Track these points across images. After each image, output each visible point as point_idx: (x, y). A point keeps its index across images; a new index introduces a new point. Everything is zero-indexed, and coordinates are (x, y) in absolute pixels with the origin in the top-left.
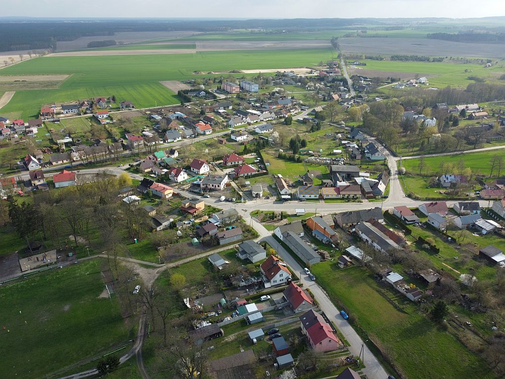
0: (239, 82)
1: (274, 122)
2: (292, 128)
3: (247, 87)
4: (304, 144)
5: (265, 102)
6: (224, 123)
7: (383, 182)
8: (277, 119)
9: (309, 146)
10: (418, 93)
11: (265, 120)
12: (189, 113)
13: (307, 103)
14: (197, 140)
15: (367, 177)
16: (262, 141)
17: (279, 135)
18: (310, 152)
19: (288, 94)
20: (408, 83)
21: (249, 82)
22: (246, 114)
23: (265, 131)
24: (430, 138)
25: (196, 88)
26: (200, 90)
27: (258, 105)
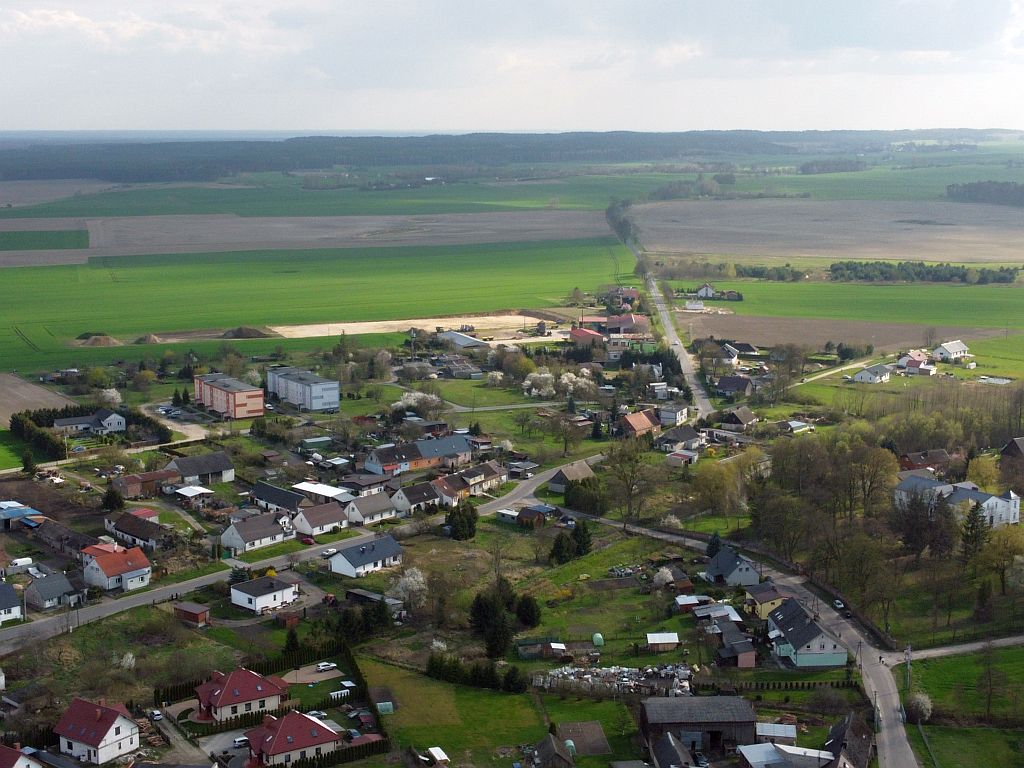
0: (262, 372)
1: (405, 527)
2: (476, 552)
3: (292, 391)
4: (528, 614)
5: (365, 450)
6: (203, 541)
8: (418, 514)
9: (550, 619)
10: (942, 399)
11: (367, 521)
12: (56, 504)
13: (531, 449)
14: (88, 614)
15: (788, 741)
16: (358, 609)
17: (430, 583)
18: (554, 645)
19: (457, 416)
20: (903, 362)
21: (301, 373)
22: (292, 501)
23: (370, 568)
24: (1008, 572)
25: (88, 400)
26: (100, 411)
27: (339, 461)
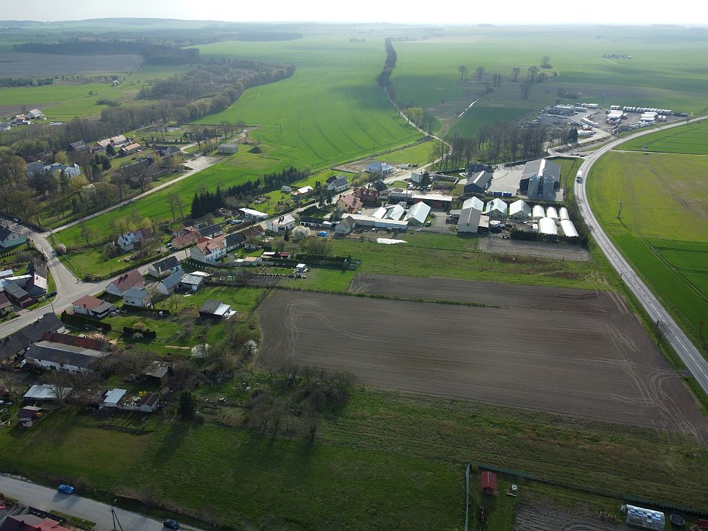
7: (38, 275)
10: (36, 133)
15: (11, 276)
20: (15, 120)
24: (81, 194)
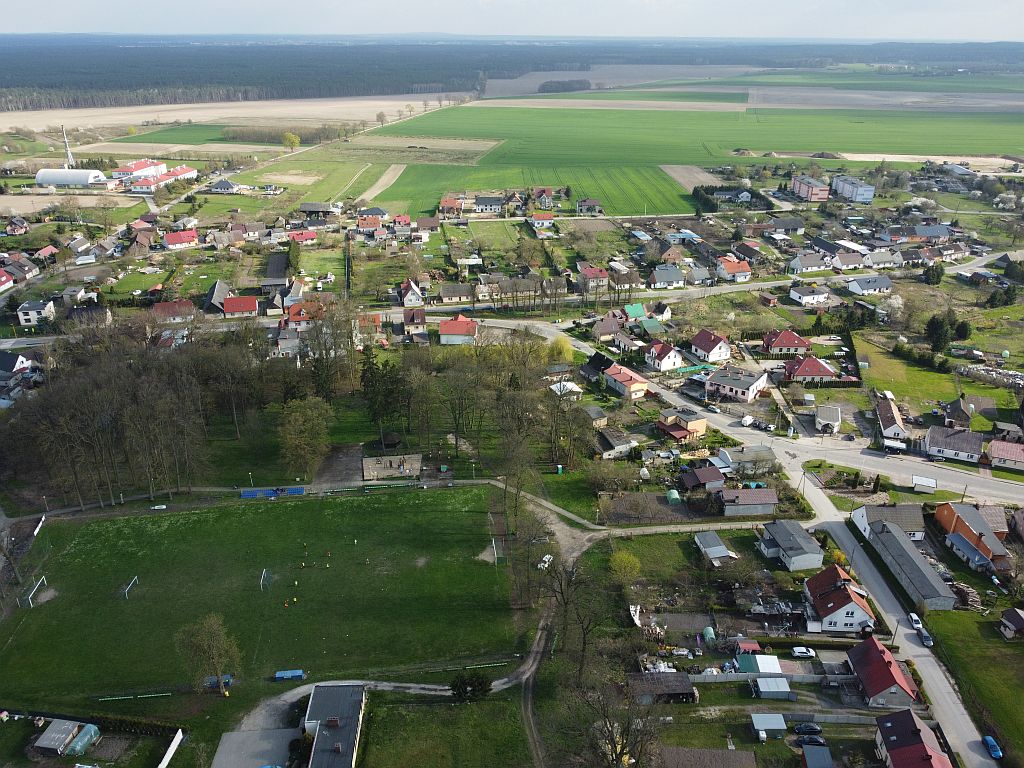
0: (831, 178)
1: (897, 273)
2: (940, 292)
3: (846, 190)
4: (963, 331)
5: (882, 227)
6: (781, 263)
8: (907, 267)
9: (975, 338)
11: (875, 266)
12: (710, 234)
13: (990, 239)
14: (715, 290)
16: (859, 312)
17: (905, 305)
18: (975, 352)
19: (944, 215)
21: (853, 180)
22: (833, 249)
23: (871, 292)
25: (733, 183)
26: (739, 190)
27: (865, 231)
